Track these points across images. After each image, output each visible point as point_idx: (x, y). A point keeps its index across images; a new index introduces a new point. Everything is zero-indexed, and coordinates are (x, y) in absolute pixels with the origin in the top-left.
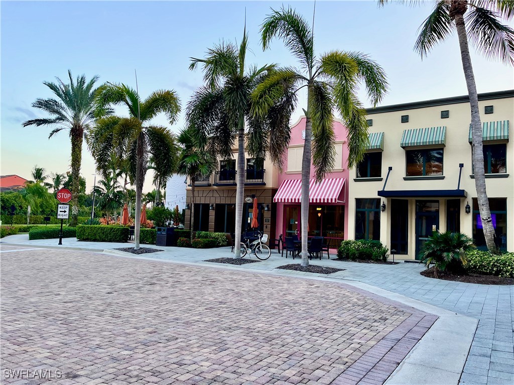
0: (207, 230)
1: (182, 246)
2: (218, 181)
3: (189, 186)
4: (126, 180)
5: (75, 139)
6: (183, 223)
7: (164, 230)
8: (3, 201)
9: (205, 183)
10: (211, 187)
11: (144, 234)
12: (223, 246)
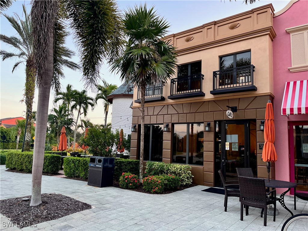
0: (160, 160)
1: (127, 187)
2: (175, 92)
3: (136, 102)
4: (79, 111)
5: (29, 70)
6: (128, 148)
7: (100, 161)
8: (2, 132)
9: (157, 96)
10: (165, 102)
11: (75, 165)
12: (187, 186)
